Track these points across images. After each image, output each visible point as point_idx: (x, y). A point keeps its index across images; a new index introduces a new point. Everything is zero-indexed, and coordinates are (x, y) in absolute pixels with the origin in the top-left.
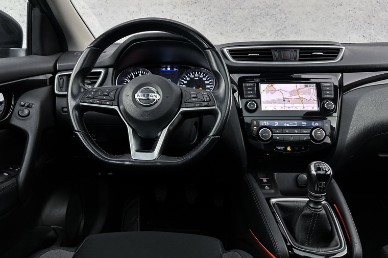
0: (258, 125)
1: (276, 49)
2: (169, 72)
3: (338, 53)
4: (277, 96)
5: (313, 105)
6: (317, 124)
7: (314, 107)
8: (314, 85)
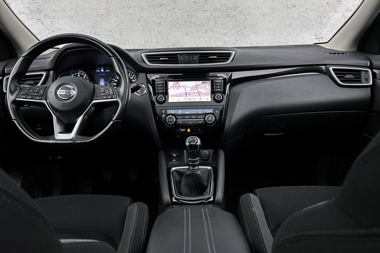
0: (166, 113)
1: (181, 54)
2: (102, 73)
3: (229, 56)
4: (182, 90)
5: (207, 97)
6: (210, 112)
7: (208, 98)
8: (210, 82)
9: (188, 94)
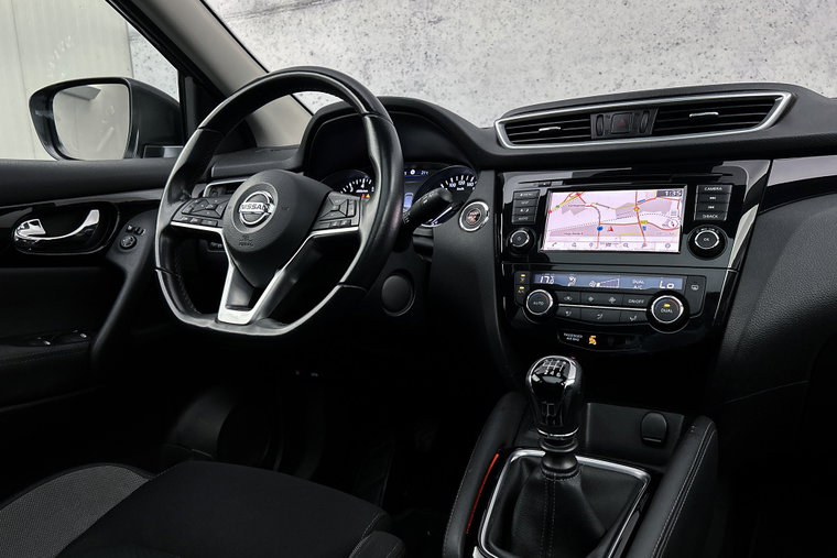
0: (529, 282)
1: (600, 112)
2: (412, 178)
3: (768, 108)
4: (589, 217)
5: (667, 239)
6: (672, 286)
7: (670, 243)
8: (683, 191)
9: (605, 228)
